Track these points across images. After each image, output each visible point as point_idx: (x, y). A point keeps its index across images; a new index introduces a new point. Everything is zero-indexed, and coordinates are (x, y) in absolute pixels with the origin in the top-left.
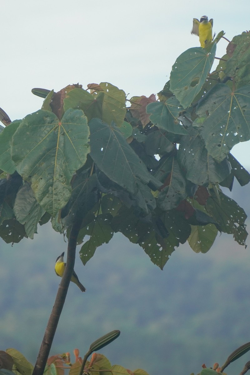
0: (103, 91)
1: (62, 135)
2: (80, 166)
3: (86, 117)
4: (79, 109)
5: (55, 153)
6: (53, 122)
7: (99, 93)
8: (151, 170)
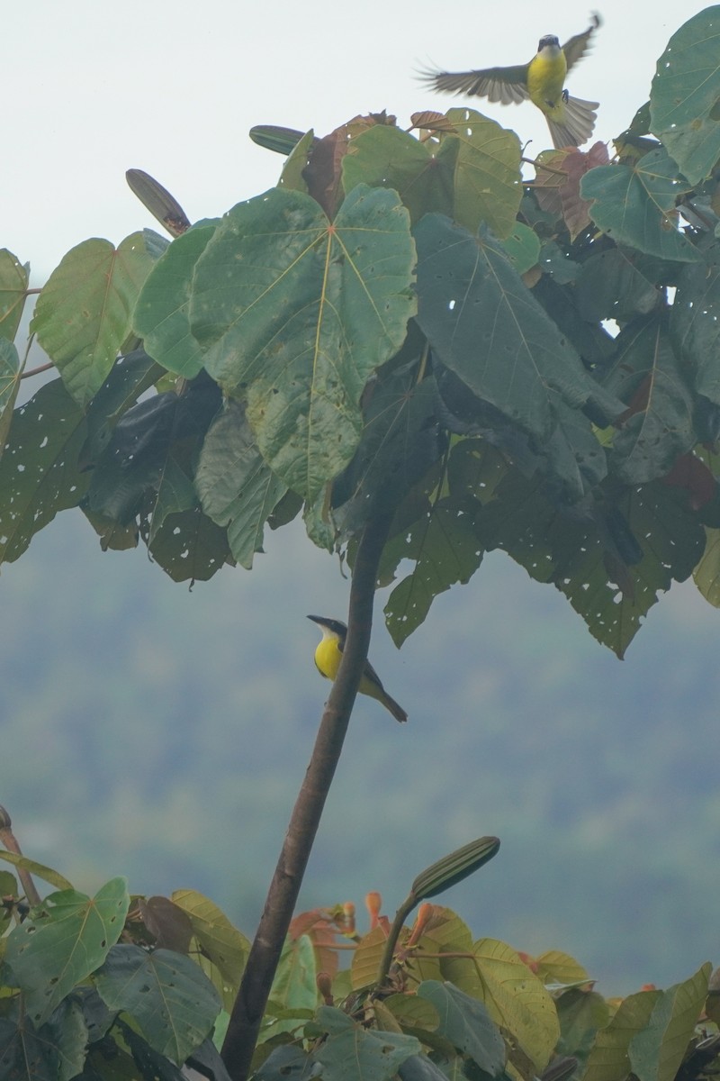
0: (456, 132)
1: (337, 262)
2: (385, 355)
3: (406, 212)
4: (386, 185)
5: (315, 315)
6: (311, 226)
7: (444, 140)
8: (593, 366)
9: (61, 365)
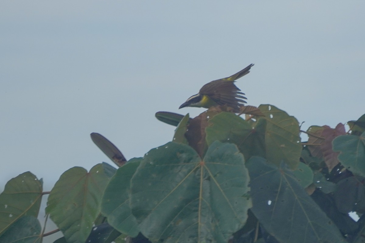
0: (265, 116)
1: (206, 179)
2: (237, 227)
3: (242, 156)
4: (230, 142)
5: (197, 206)
6: (192, 161)
7: (258, 119)
8: (346, 235)
9: (63, 230)
